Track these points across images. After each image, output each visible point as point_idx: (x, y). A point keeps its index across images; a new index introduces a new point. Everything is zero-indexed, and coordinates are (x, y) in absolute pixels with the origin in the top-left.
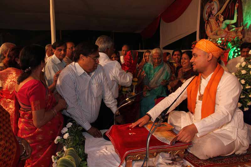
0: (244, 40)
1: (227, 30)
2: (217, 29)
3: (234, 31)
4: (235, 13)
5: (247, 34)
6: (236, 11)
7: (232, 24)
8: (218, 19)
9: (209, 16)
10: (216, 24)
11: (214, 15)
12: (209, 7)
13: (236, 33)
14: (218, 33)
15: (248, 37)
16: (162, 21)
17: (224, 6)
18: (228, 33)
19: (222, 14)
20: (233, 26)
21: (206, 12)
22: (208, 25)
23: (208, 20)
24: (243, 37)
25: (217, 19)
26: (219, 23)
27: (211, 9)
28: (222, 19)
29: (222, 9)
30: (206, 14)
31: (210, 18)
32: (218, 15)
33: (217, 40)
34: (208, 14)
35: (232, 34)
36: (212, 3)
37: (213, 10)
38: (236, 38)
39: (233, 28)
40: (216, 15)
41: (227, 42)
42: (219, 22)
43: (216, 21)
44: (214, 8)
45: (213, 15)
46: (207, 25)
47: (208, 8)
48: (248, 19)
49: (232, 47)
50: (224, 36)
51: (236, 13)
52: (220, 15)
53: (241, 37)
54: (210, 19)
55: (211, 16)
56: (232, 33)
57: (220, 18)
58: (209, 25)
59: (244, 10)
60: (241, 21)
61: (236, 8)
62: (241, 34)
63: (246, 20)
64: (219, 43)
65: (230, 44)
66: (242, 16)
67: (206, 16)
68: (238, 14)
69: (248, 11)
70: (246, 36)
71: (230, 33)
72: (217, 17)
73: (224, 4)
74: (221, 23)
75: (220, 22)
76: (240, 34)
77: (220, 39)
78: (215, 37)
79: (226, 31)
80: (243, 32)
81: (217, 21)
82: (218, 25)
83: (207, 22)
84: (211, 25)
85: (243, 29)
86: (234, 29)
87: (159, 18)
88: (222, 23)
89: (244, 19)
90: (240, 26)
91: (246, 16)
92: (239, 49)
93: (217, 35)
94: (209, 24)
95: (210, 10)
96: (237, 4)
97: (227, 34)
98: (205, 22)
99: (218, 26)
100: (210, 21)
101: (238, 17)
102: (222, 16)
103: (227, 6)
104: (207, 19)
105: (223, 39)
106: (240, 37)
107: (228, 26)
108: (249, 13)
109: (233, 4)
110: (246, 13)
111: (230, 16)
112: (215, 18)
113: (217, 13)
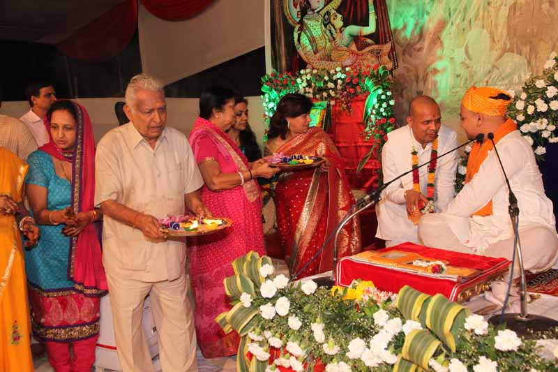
0: (397, 73)
1: (354, 48)
2: (329, 44)
3: (372, 52)
4: (370, 12)
5: (403, 60)
6: (371, 7)
7: (367, 36)
8: (330, 22)
9: (304, 12)
10: (325, 32)
11: (318, 12)
13: (377, 57)
14: (333, 56)
15: (405, 67)
18: (358, 55)
19: (338, 10)
20: (369, 41)
22: (303, 33)
23: (301, 22)
24: (395, 67)
25: (327, 23)
26: (334, 33)
28: (338, 22)
30: (295, 6)
31: (307, 17)
32: (328, 13)
33: (332, 72)
34: (298, 6)
35: (367, 60)
39: (369, 45)
40: (325, 11)
42: (333, 29)
43: (323, 26)
45: (313, 10)
46: (299, 35)
49: (376, 88)
50: (348, 62)
51: (374, 11)
52: (333, 12)
53: (390, 65)
54: (308, 20)
55: (310, 13)
56: (369, 57)
57: (334, 19)
58: (307, 35)
59: (390, 7)
60: (386, 31)
62: (388, 60)
63: (396, 30)
64: (340, 79)
65: (370, 83)
66: (387, 19)
67: (293, 11)
68: (376, 13)
69: (400, 10)
70: (401, 64)
71: (364, 57)
72: (327, 16)
74: (338, 31)
75: (336, 29)
76: (386, 59)
78: (325, 64)
79: (353, 53)
80: (392, 55)
81: (328, 26)
82: (329, 34)
83: (297, 27)
85: (393, 49)
86: (372, 48)
88: (341, 32)
90: (386, 42)
92: (389, 94)
93: (331, 60)
94: (305, 33)
97: (357, 59)
98: (294, 28)
99: (332, 38)
100: (306, 24)
101: (377, 20)
102: (339, 16)
104: (298, 20)
105: (347, 69)
106: (387, 66)
107: (356, 39)
108: (401, 15)
110: (395, 13)
111: (359, 16)
112: (320, 19)
113: (325, 6)
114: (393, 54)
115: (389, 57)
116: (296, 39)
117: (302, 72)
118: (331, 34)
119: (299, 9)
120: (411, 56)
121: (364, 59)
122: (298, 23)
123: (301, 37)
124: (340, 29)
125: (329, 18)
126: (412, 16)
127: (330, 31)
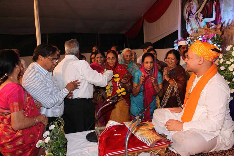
0: (223, 37)
2: (197, 27)
3: (213, 28)
4: (213, 12)
5: (226, 31)
6: (214, 10)
8: (198, 18)
9: (189, 15)
10: (196, 22)
12: (188, 6)
13: (215, 30)
14: (198, 31)
15: (227, 34)
16: (145, 21)
17: (202, 5)
18: (208, 30)
21: (186, 11)
22: (188, 23)
23: (188, 19)
24: (223, 34)
25: (197, 18)
27: (191, 8)
28: (201, 17)
29: (201, 7)
30: (187, 13)
31: (190, 16)
32: (197, 14)
33: (198, 38)
34: (188, 13)
36: (191, 2)
37: (192, 9)
38: (216, 35)
39: (212, 25)
41: (208, 39)
43: (195, 20)
44: (193, 7)
45: (192, 14)
46: (187, 24)
47: (187, 8)
48: (226, 16)
49: (213, 44)
52: (199, 13)
53: (220, 34)
54: (190, 18)
55: (191, 15)
56: (212, 31)
58: (190, 24)
59: (222, 8)
60: (220, 18)
61: (214, 6)
62: (220, 31)
63: (223, 18)
65: (211, 41)
66: (220, 14)
67: (186, 15)
68: (216, 12)
69: (226, 9)
70: (225, 33)
71: (210, 31)
72: (197, 16)
73: (203, 3)
74: (201, 21)
75: (200, 20)
76: (219, 31)
77: (200, 36)
78: (196, 35)
79: (206, 29)
81: (197, 20)
83: (187, 21)
84: (191, 23)
85: (222, 26)
86: (213, 27)
87: (142, 19)
88: (202, 21)
89: (222, 17)
90: (219, 24)
91: (224, 14)
92: (219, 46)
93: (198, 33)
95: (189, 9)
96: (215, 3)
97: (207, 32)
98: (186, 21)
99: (198, 24)
100: (190, 20)
102: (202, 15)
103: (205, 5)
106: (219, 34)
107: (207, 24)
108: (226, 11)
109: (211, 3)
110: (224, 10)
111: (209, 14)
112: (195, 16)
113: (197, 11)
114: (222, 29)
115: (220, 30)
116: (186, 26)
117: (187, 38)
118: (198, 22)
119: (188, 14)
120: (229, 29)
121: (210, 32)
122: (187, 19)
123: (188, 25)
124: (201, 20)
125: (198, 16)
126: (231, 11)
127: (198, 21)
